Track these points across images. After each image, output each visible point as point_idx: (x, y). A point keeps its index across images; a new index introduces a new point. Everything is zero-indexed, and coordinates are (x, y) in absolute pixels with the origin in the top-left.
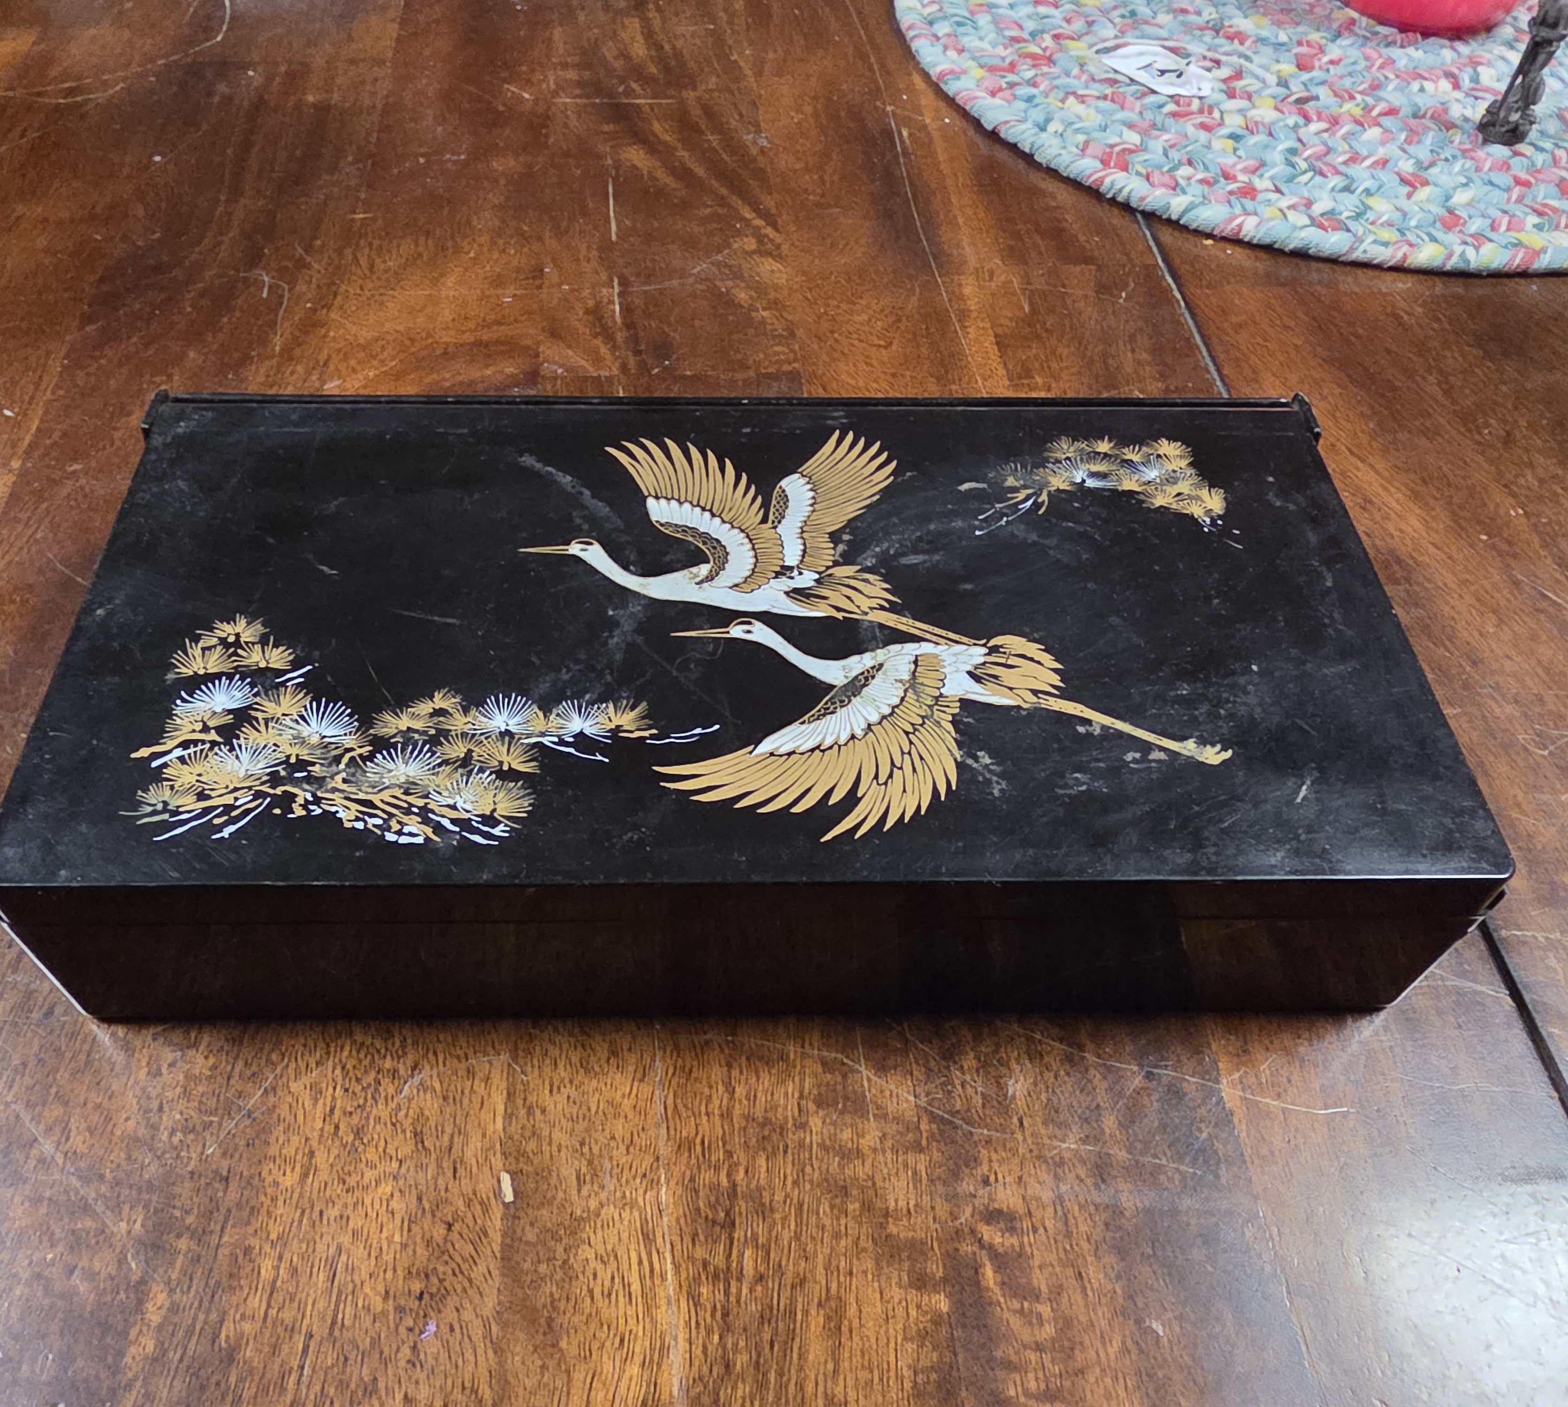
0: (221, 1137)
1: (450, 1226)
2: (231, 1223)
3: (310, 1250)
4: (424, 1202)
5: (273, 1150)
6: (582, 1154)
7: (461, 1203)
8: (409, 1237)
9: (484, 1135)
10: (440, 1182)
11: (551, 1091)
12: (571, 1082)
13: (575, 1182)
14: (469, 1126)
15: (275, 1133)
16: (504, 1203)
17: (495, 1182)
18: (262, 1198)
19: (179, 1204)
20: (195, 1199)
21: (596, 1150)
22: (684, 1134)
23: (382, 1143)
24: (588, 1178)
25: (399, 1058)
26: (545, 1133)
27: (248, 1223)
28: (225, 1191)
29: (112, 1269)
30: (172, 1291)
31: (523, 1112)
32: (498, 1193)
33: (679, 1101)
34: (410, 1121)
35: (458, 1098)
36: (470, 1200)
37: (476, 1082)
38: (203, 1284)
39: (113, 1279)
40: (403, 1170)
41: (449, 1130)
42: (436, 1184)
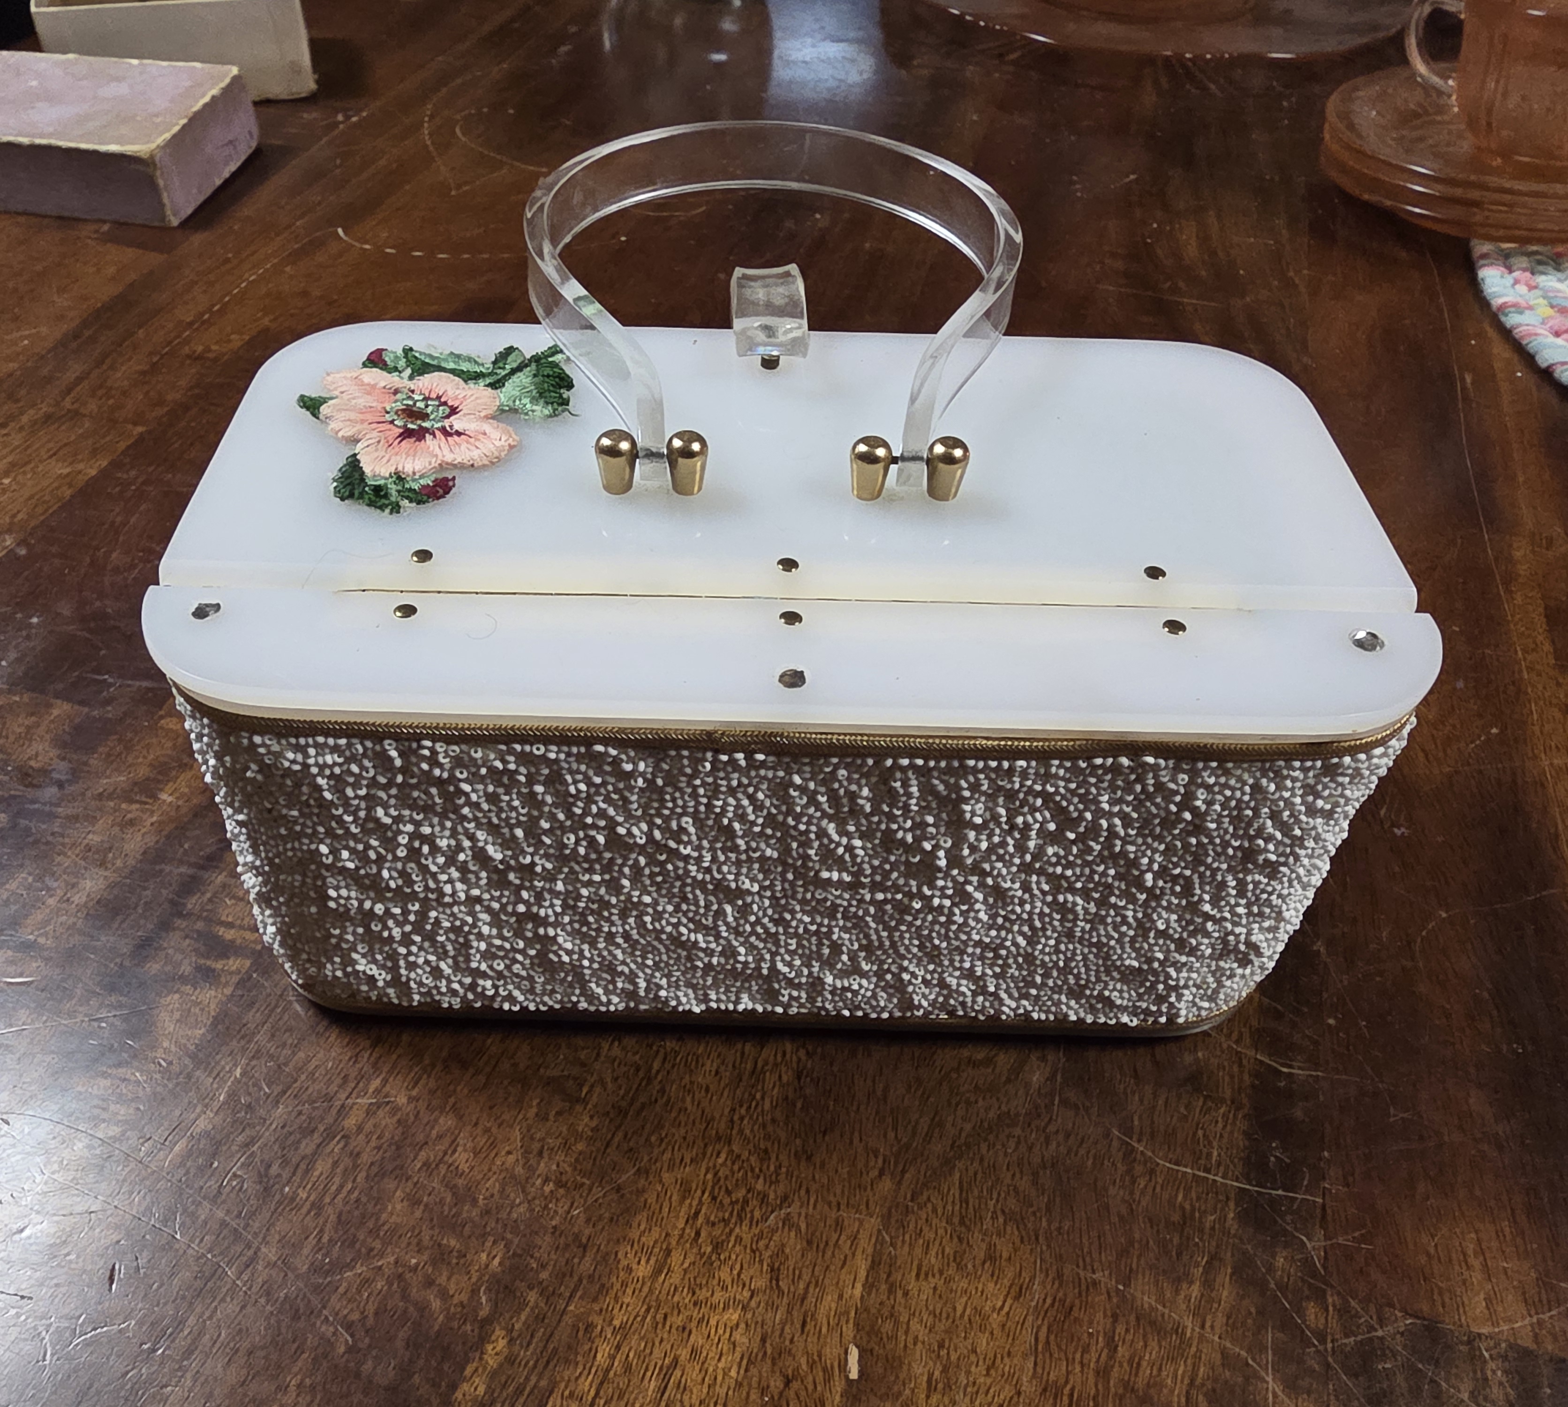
0: (589, 1202)
1: (788, 1383)
2: (579, 1294)
3: (648, 1351)
4: (768, 1345)
5: (634, 1234)
6: (939, 1356)
7: (803, 1361)
8: (745, 1377)
9: (841, 1297)
10: (787, 1329)
12: (941, 1272)
13: (924, 1385)
14: (827, 1281)
15: (639, 1217)
16: (847, 1377)
17: (842, 1352)
18: (614, 1279)
19: (537, 1255)
20: (553, 1257)
21: (954, 1357)
22: (1052, 1377)
23: (738, 1267)
24: (940, 1386)
25: (771, 1183)
26: (904, 1318)
27: (595, 1300)
28: (582, 1258)
29: (464, 1297)
30: (511, 1341)
31: (884, 1287)
32: (843, 1366)
33: (1052, 1337)
34: (769, 1253)
35: (822, 1246)
36: (814, 1362)
37: (843, 1237)
38: (541, 1345)
39: (463, 1307)
40: (753, 1304)
42: (783, 1330)
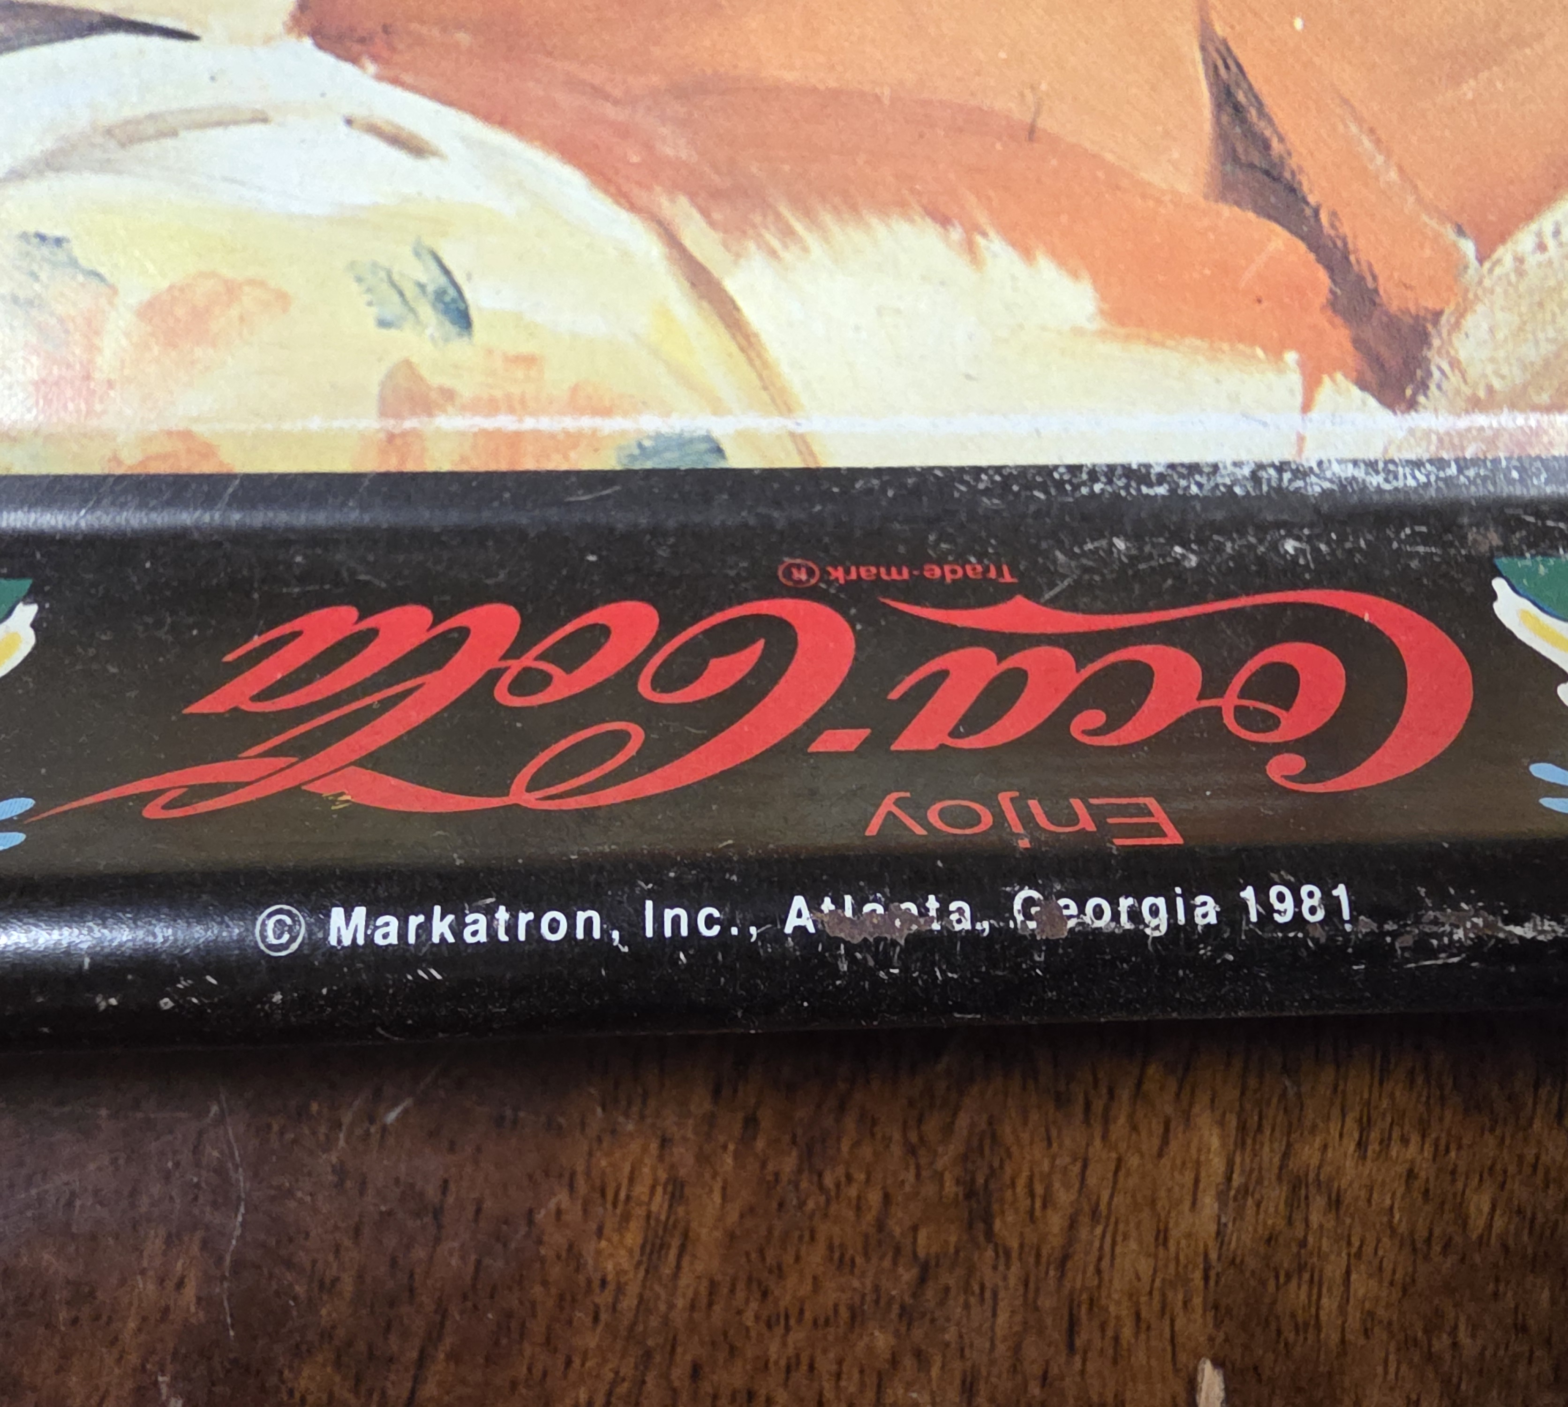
2: (444, 1346)
4: (981, 1400)
9: (1161, 1238)
11: (1361, 1145)
17: (1181, 1385)
18: (535, 1291)
20: (351, 1254)
31: (1274, 1191)
40: (928, 1296)
41: (1064, 1197)
